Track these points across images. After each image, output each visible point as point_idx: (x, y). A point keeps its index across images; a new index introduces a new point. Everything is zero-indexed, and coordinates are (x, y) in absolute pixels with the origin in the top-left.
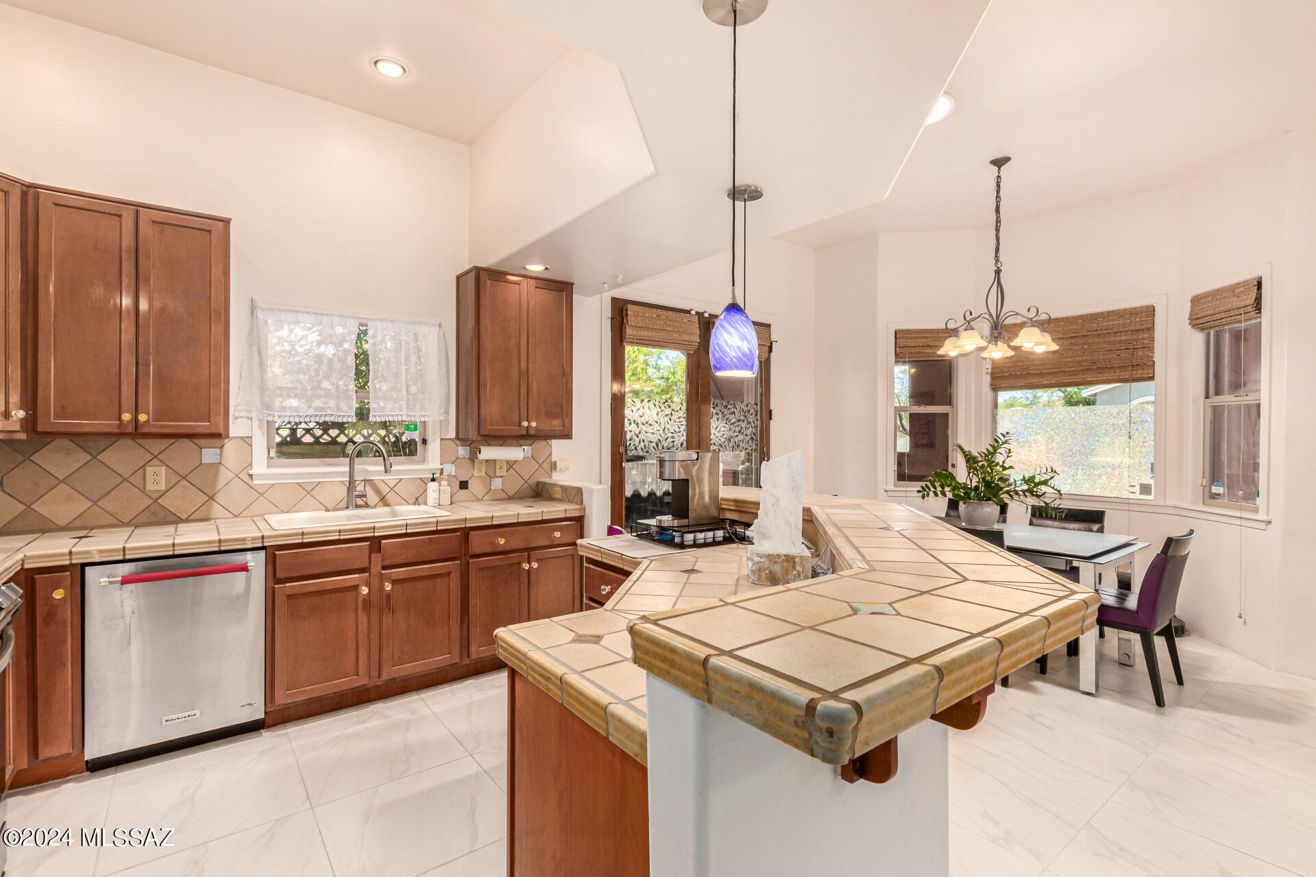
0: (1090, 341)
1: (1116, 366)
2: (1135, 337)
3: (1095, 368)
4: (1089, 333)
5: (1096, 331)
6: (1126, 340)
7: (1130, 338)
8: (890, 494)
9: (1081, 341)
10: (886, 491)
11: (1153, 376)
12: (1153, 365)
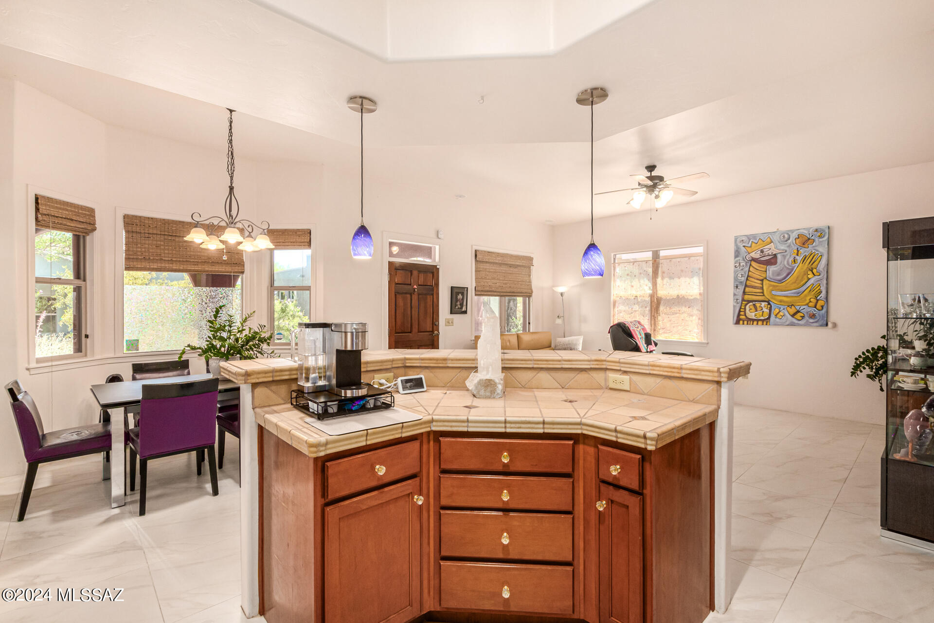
1: (223, 262)
8: (33, 372)
11: (244, 272)
12: (244, 265)
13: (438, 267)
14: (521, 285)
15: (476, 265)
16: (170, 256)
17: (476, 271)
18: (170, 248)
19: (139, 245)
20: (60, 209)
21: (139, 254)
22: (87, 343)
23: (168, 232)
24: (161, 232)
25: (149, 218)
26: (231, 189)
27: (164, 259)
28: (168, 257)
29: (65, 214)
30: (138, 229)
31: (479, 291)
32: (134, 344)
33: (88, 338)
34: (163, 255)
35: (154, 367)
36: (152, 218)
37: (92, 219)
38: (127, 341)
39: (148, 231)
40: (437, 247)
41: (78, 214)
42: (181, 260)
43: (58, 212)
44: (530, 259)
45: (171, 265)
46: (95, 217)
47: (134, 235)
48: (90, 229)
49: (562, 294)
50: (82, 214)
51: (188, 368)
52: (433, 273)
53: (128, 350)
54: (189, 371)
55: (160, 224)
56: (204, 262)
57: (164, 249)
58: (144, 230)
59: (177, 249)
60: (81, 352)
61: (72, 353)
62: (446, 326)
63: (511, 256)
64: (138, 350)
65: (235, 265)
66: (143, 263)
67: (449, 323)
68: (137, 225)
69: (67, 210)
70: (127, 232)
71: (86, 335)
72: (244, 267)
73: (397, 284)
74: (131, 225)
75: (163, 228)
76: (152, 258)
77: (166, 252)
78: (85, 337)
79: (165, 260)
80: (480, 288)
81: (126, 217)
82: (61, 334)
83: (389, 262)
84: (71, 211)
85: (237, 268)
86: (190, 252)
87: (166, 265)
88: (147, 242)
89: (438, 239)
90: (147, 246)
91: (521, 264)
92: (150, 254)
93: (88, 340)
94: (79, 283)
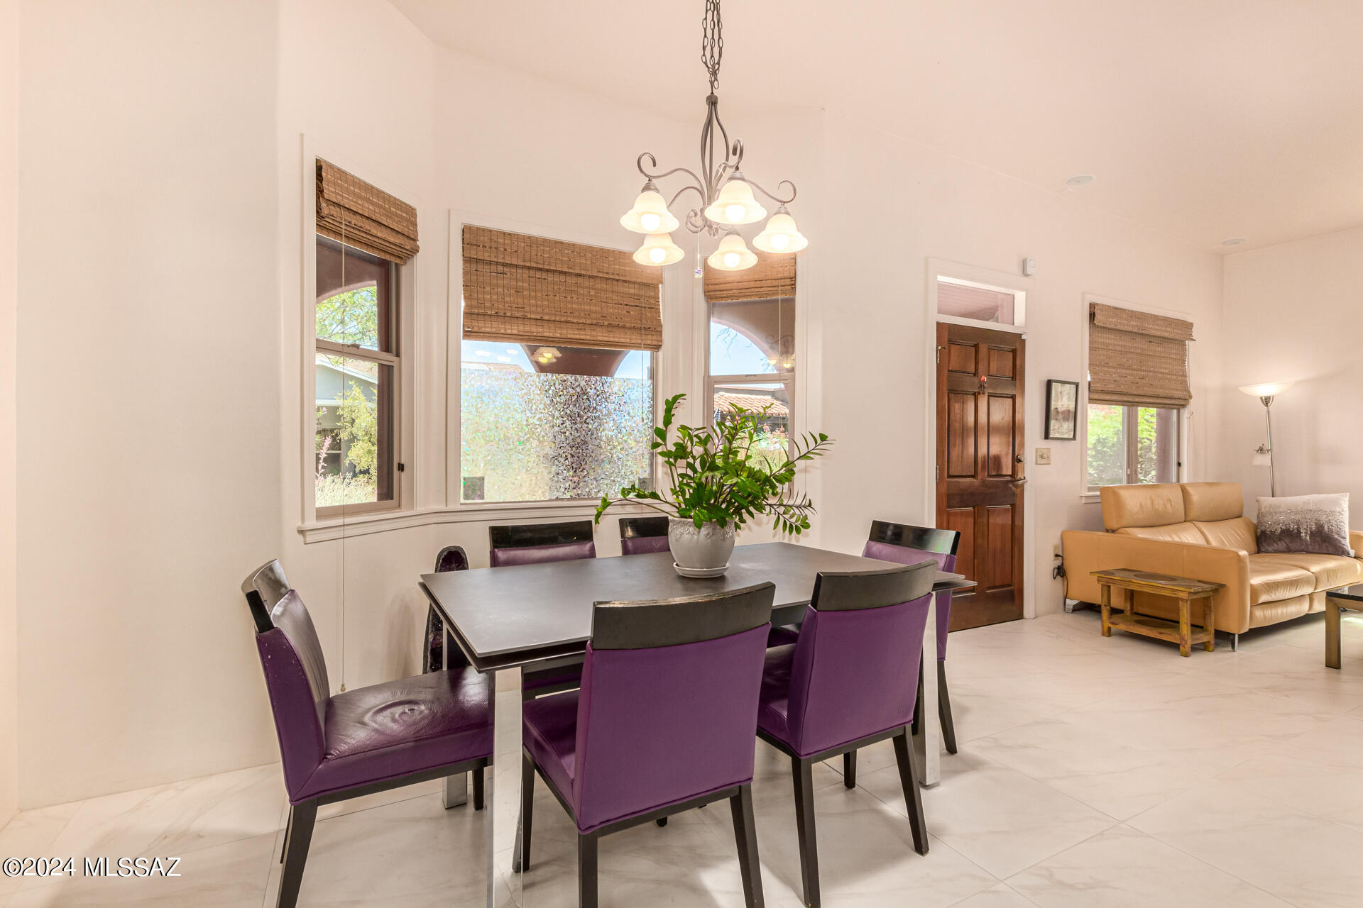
0: (598, 286)
1: (628, 325)
2: (642, 293)
3: (606, 324)
4: (600, 275)
5: (607, 273)
6: (634, 295)
7: (638, 293)
8: (310, 537)
9: (587, 284)
10: (301, 532)
11: (661, 346)
12: (661, 332)
13: (1023, 337)
14: (1170, 380)
15: (1090, 335)
16: (539, 310)
17: (1091, 349)
18: (539, 294)
19: (488, 289)
20: (360, 197)
21: (488, 304)
22: (401, 479)
23: (537, 263)
24: (524, 261)
25: (504, 233)
26: (712, 101)
27: (529, 316)
28: (537, 313)
29: (366, 209)
30: (486, 254)
31: (1097, 392)
32: (475, 487)
33: (403, 470)
34: (527, 309)
35: (529, 535)
36: (510, 234)
37: (412, 228)
38: (465, 479)
39: (503, 258)
40: (1020, 297)
41: (389, 214)
42: (557, 319)
43: (356, 202)
44: (1188, 326)
45: (540, 330)
46: (416, 225)
47: (480, 267)
48: (408, 248)
49: (1266, 401)
50: (396, 215)
51: (592, 540)
52: (1014, 352)
53: (467, 497)
54: (593, 546)
55: (522, 244)
56: (596, 325)
57: (530, 298)
58: (495, 257)
59: (551, 297)
60: (392, 499)
61: (376, 500)
62: (1037, 464)
63: (1156, 318)
64: (483, 498)
65: (647, 332)
66: (495, 325)
67: (1042, 457)
68: (484, 247)
69: (372, 203)
70: (467, 260)
71: (399, 464)
72: (661, 335)
73: (951, 371)
74: (475, 247)
75: (527, 255)
76: (508, 314)
77: (533, 302)
78: (399, 469)
79: (530, 319)
80: (1098, 386)
81: (466, 230)
82: (349, 475)
83: (938, 324)
84: (380, 206)
85: (650, 337)
86: (572, 303)
87: (533, 330)
88: (500, 282)
89: (1025, 278)
90: (500, 290)
91: (1171, 336)
92: (507, 305)
93: (403, 474)
94: (389, 358)
